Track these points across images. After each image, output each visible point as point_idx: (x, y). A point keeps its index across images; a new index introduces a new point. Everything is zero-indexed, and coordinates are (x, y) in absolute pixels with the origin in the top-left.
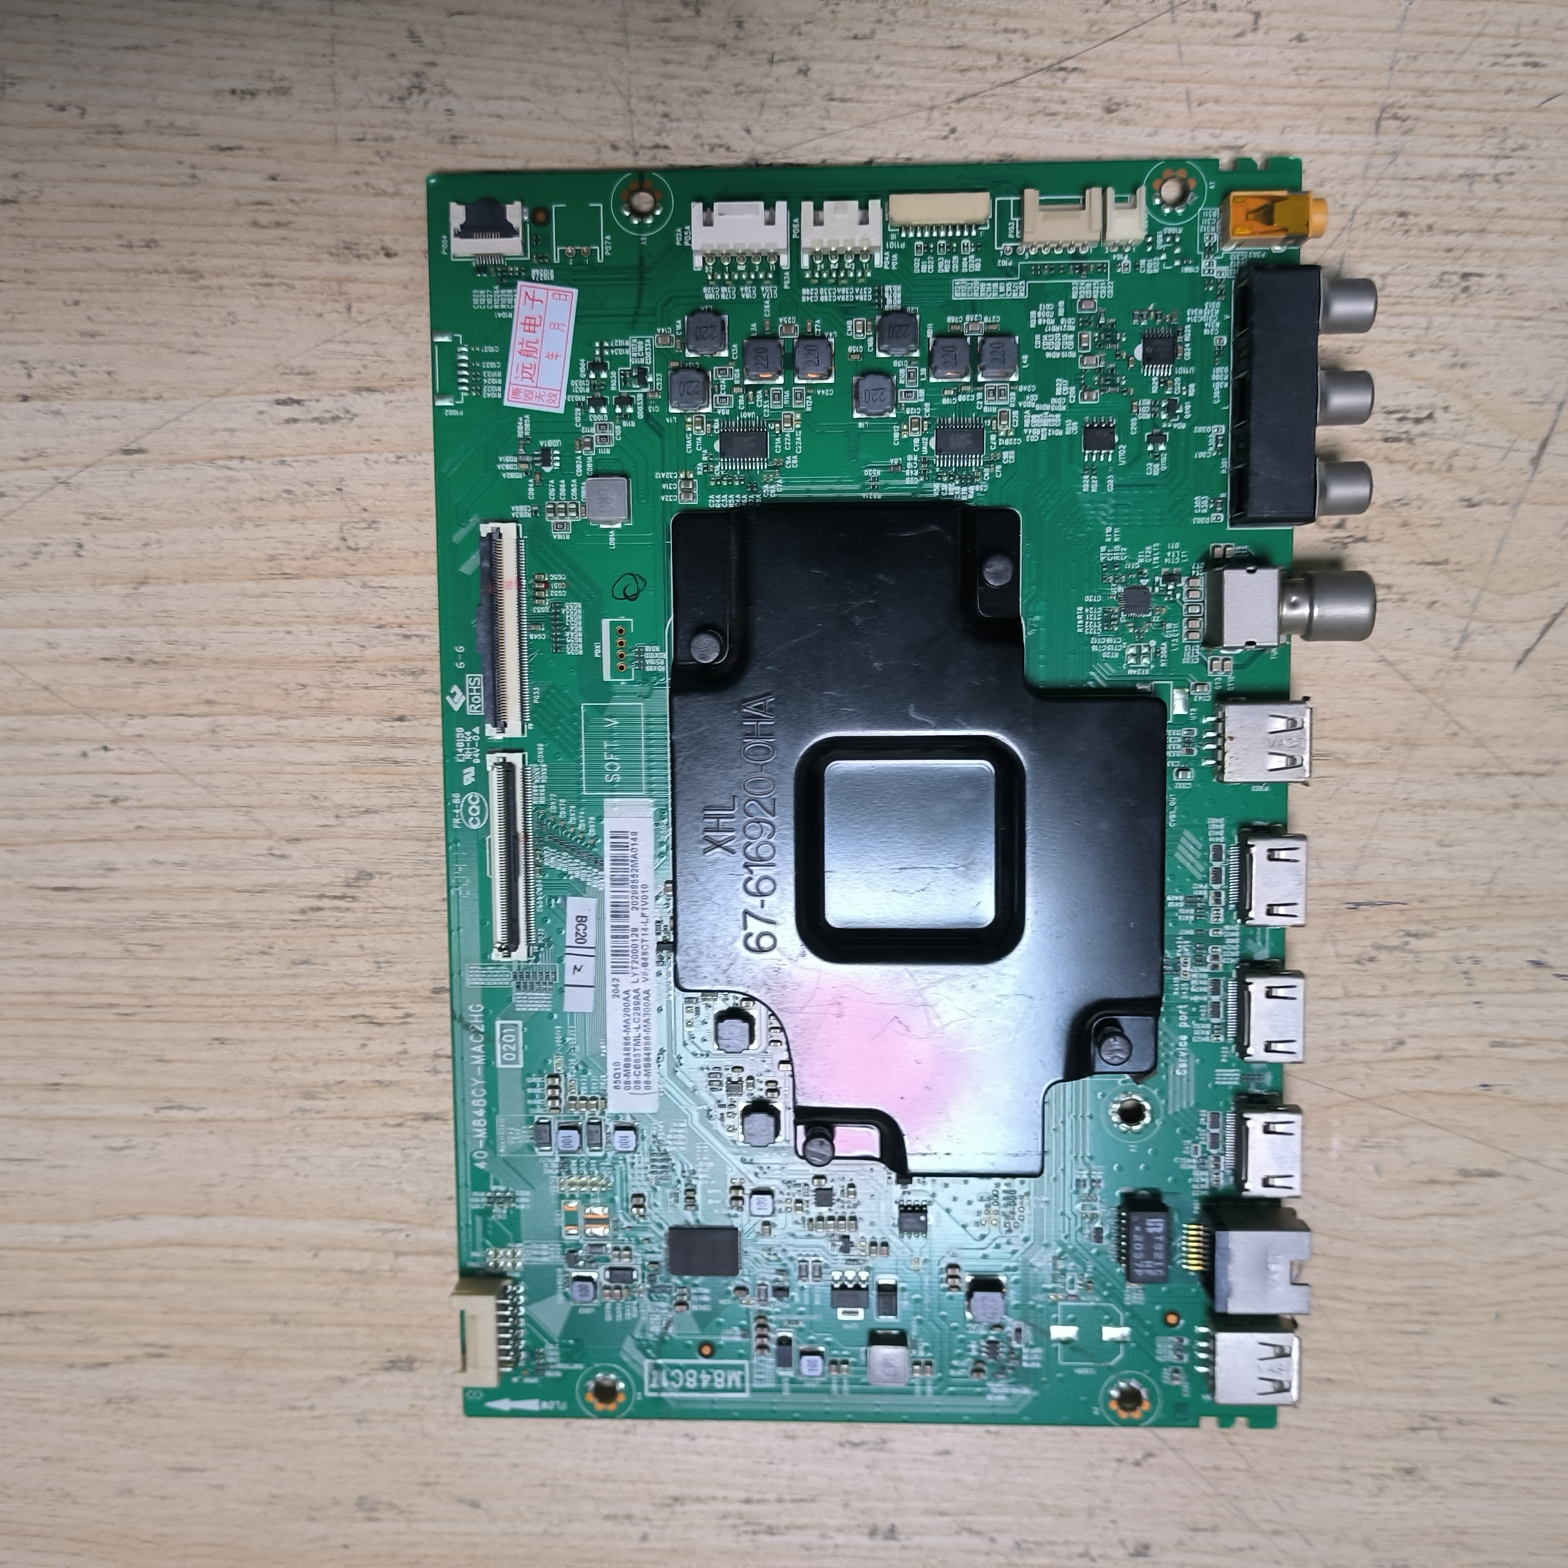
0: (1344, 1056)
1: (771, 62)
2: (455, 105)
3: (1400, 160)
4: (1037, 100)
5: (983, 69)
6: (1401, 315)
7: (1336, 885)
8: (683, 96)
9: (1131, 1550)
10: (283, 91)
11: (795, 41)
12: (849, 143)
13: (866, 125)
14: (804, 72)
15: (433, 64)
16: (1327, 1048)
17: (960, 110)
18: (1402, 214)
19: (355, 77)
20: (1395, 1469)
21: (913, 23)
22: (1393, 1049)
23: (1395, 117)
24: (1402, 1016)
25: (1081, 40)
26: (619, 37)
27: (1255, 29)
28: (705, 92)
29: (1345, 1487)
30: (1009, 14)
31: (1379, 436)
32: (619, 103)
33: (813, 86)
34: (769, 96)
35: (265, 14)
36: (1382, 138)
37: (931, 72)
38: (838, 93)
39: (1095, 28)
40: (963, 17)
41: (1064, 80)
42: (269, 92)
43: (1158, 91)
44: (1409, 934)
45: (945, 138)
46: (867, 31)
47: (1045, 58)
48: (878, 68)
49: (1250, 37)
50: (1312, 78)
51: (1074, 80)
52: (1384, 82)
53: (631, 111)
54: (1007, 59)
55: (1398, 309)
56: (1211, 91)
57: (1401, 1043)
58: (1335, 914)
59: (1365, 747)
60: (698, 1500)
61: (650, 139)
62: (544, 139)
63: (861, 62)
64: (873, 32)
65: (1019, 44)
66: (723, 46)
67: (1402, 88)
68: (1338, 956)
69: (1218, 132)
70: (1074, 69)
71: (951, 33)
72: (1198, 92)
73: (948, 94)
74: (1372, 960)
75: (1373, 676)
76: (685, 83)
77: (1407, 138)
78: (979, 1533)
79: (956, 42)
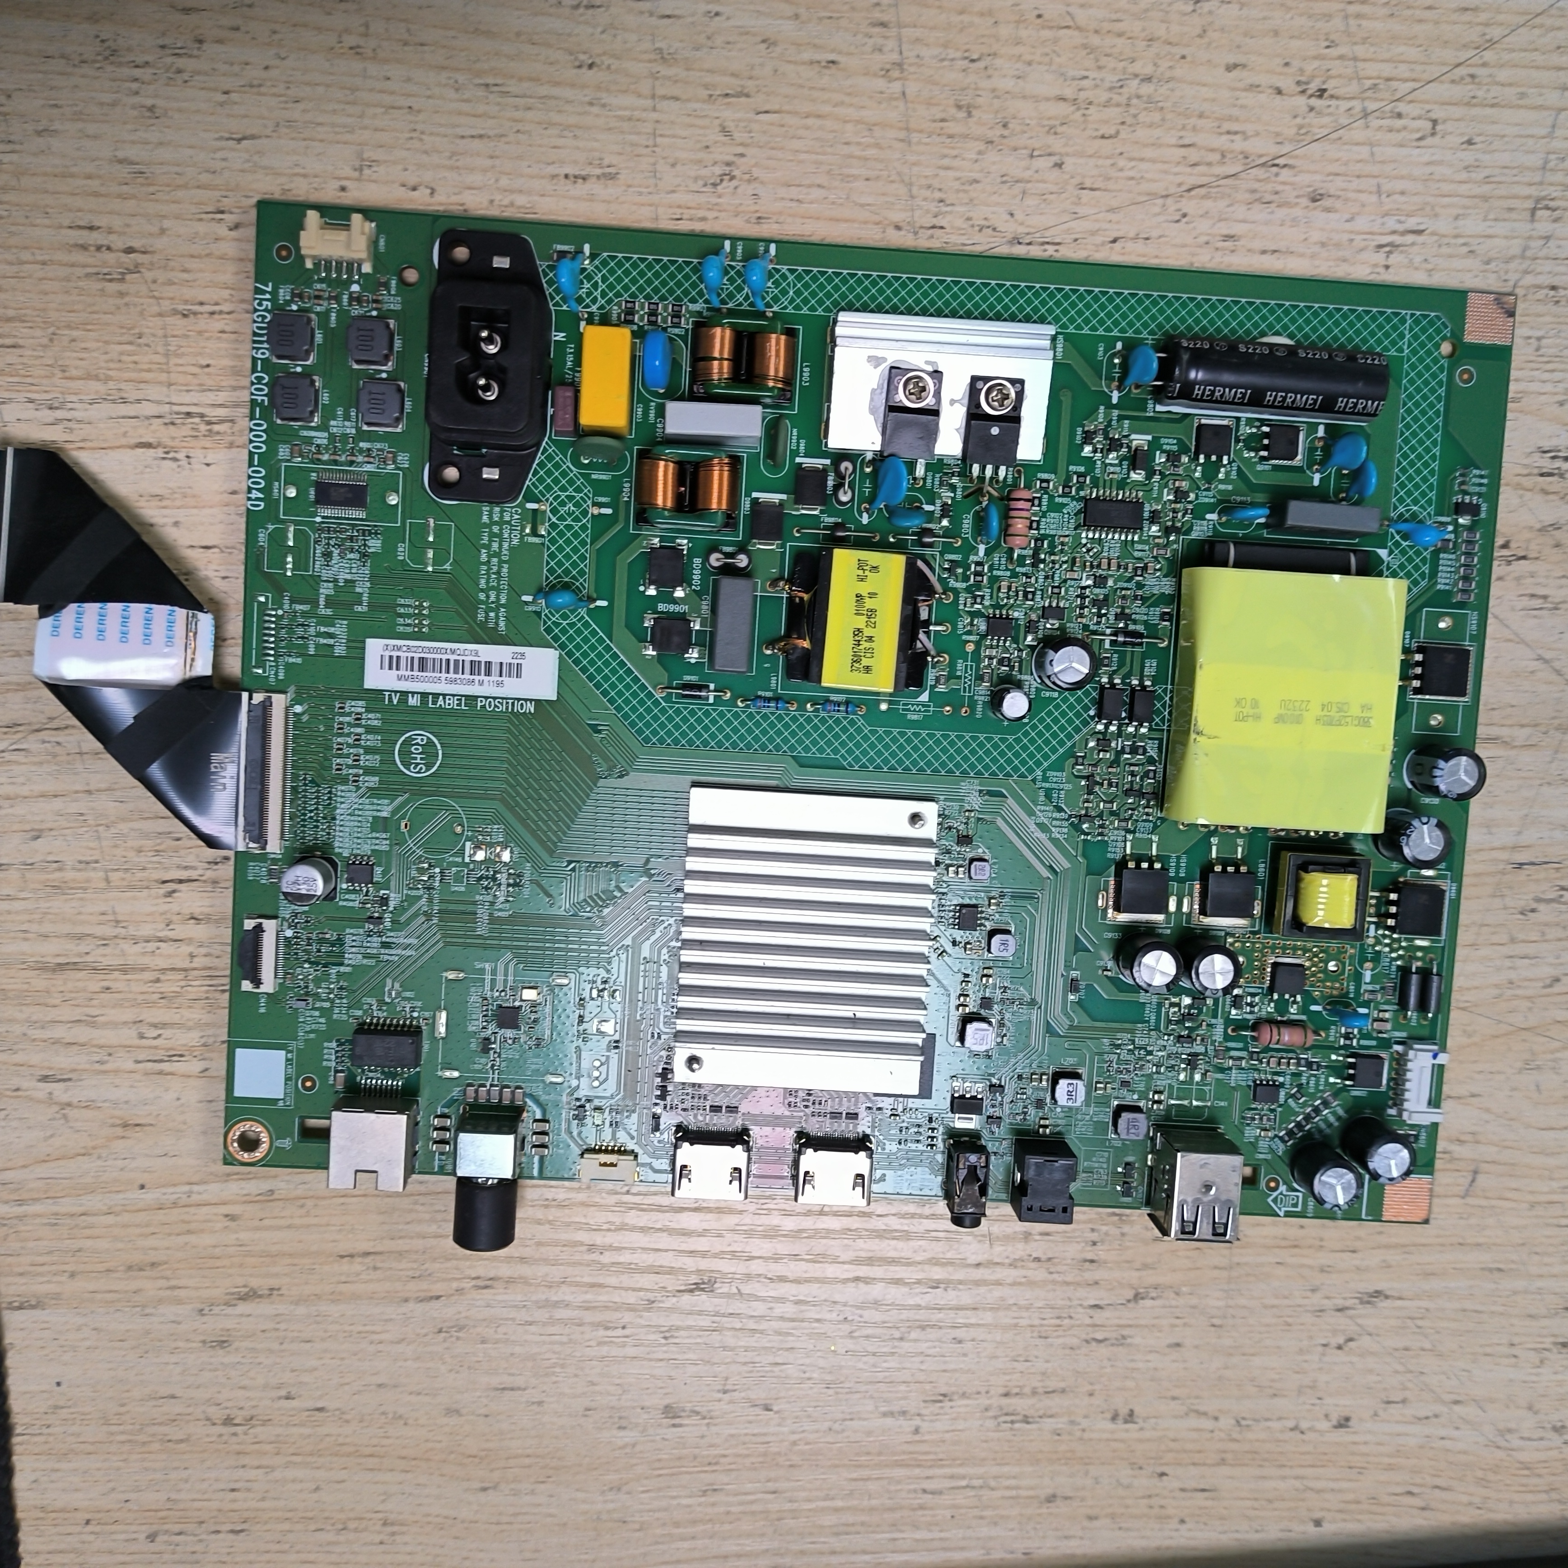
0: (1510, 992)
1: (1032, 156)
2: (761, 191)
3: (1552, 243)
4: (1254, 191)
5: (1209, 164)
6: (1553, 371)
7: (1503, 848)
8: (957, 185)
9: (1335, 1422)
10: (612, 177)
11: (1051, 140)
12: (1097, 226)
13: (1111, 210)
14: (1059, 165)
15: (742, 155)
16: (1496, 986)
17: (1191, 198)
18: (1553, 288)
19: (673, 165)
20: (1555, 1344)
21: (1150, 126)
22: (1550, 986)
23: (1547, 208)
24: (1558, 958)
25: (1291, 141)
26: (902, 135)
27: (1433, 134)
28: (976, 181)
29: (1513, 1360)
30: (1230, 118)
31: (1536, 471)
32: (903, 190)
33: (1067, 177)
34: (1029, 185)
35: (595, 110)
36: (1537, 225)
37: (1165, 167)
38: (1088, 185)
39: (1303, 131)
40: (1193, 121)
41: (1277, 175)
42: (598, 177)
43: (1355, 184)
44: (1563, 889)
45: (1178, 221)
46: (1112, 131)
47: (1261, 156)
48: (1121, 163)
49: (1429, 141)
50: (1479, 175)
51: (1285, 174)
52: (1537, 179)
53: (912, 197)
54: (1229, 156)
55: (1550, 366)
56: (1400, 185)
57: (1557, 980)
58: (1503, 873)
59: (1527, 731)
60: (964, 1395)
61: (929, 221)
62: (838, 220)
63: (1107, 158)
64: (1118, 132)
65: (1239, 144)
66: (992, 142)
67: (1551, 184)
68: (1505, 908)
69: (1403, 218)
70: (1285, 166)
71: (1182, 133)
72: (1387, 186)
73: (1180, 185)
74: (1533, 911)
75: (1532, 672)
76: (958, 174)
77: (1556, 225)
78: (1205, 1414)
79: (1186, 141)
